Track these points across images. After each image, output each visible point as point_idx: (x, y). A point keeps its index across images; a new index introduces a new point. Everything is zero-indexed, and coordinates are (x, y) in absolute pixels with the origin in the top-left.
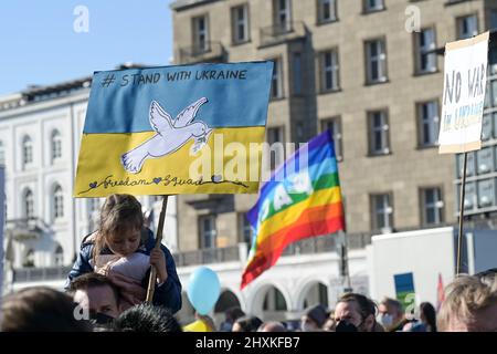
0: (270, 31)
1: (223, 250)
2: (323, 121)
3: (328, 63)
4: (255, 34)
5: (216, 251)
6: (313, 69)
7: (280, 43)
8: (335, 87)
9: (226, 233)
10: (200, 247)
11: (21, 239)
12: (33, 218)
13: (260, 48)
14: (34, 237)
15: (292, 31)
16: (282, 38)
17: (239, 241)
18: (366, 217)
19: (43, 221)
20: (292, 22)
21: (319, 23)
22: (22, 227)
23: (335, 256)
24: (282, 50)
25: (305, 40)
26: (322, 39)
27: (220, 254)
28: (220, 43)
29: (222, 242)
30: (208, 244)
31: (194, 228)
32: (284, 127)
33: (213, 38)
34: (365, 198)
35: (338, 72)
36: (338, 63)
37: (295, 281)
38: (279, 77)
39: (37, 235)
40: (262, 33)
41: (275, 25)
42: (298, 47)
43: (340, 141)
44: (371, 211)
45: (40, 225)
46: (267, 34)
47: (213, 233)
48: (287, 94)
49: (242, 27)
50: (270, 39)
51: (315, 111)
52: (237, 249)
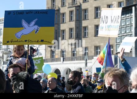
0: (71, 4)
1: (57, 59)
2: (83, 27)
3: (85, 12)
4: (67, 4)
5: (55, 59)
6: (82, 14)
7: (73, 7)
8: (87, 19)
9: (58, 54)
10: (51, 58)
11: (6, 54)
12: (9, 49)
13: (68, 8)
14: (9, 53)
15: (77, 4)
16: (74, 5)
17: (61, 57)
18: (93, 52)
19: (11, 49)
20: (77, 2)
21: (83, 2)
22: (6, 51)
23: (84, 61)
24: (74, 9)
25: (80, 6)
26: (84, 6)
27: (56, 60)
28: (58, 6)
29: (57, 57)
30: (53, 57)
31: (50, 53)
32: (74, 28)
33: (56, 5)
34: (93, 47)
35: (88, 15)
36: (88, 13)
37: (75, 67)
38: (73, 15)
39: (10, 53)
40: (69, 4)
41: (72, 2)
42: (78, 8)
43: (88, 32)
44: (95, 50)
45: (11, 50)
46: (70, 4)
47: (54, 54)
48: (75, 20)
49: (64, 2)
50: (71, 6)
51: (82, 24)
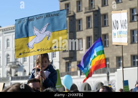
0: (88, 8)
1: (73, 72)
2: (103, 35)
3: (105, 18)
4: (83, 9)
5: (71, 73)
6: (100, 19)
7: (91, 12)
8: (107, 25)
9: (74, 67)
10: (66, 71)
11: (14, 68)
12: (17, 62)
13: (85, 13)
14: (18, 67)
15: (94, 8)
16: (91, 10)
17: (78, 70)
18: (115, 63)
19: (20, 63)
20: (94, 6)
21: (102, 6)
22: (14, 64)
23: (106, 75)
24: (91, 14)
25: (98, 11)
26: (103, 11)
27: (72, 73)
28: (73, 11)
29: (73, 70)
30: (68, 70)
31: (65, 66)
32: (91, 36)
33: (71, 10)
34: (115, 58)
35: (108, 20)
36: (108, 18)
37: (94, 82)
38: (90, 22)
39: (19, 67)
40: (86, 9)
41: (89, 6)
42: (96, 13)
43: (108, 41)
44: (117, 62)
45: (20, 64)
46: (87, 9)
47: (70, 67)
48: (93, 27)
49: (80, 7)
50: (88, 10)
51: (101, 32)
52: (77, 72)
